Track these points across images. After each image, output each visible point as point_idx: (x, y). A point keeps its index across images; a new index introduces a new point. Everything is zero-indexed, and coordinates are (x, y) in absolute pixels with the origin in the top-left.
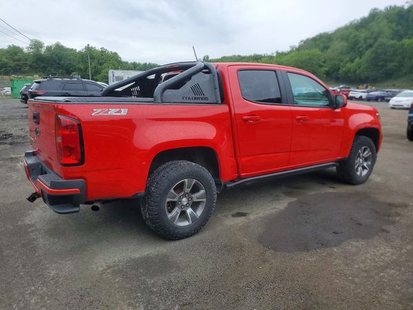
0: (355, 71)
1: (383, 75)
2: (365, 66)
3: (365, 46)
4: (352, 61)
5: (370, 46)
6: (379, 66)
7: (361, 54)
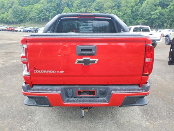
0: (7, 18)
1: (19, 21)
2: (10, 16)
3: (8, 7)
4: (4, 13)
5: (10, 7)
6: (16, 17)
7: (7, 11)
